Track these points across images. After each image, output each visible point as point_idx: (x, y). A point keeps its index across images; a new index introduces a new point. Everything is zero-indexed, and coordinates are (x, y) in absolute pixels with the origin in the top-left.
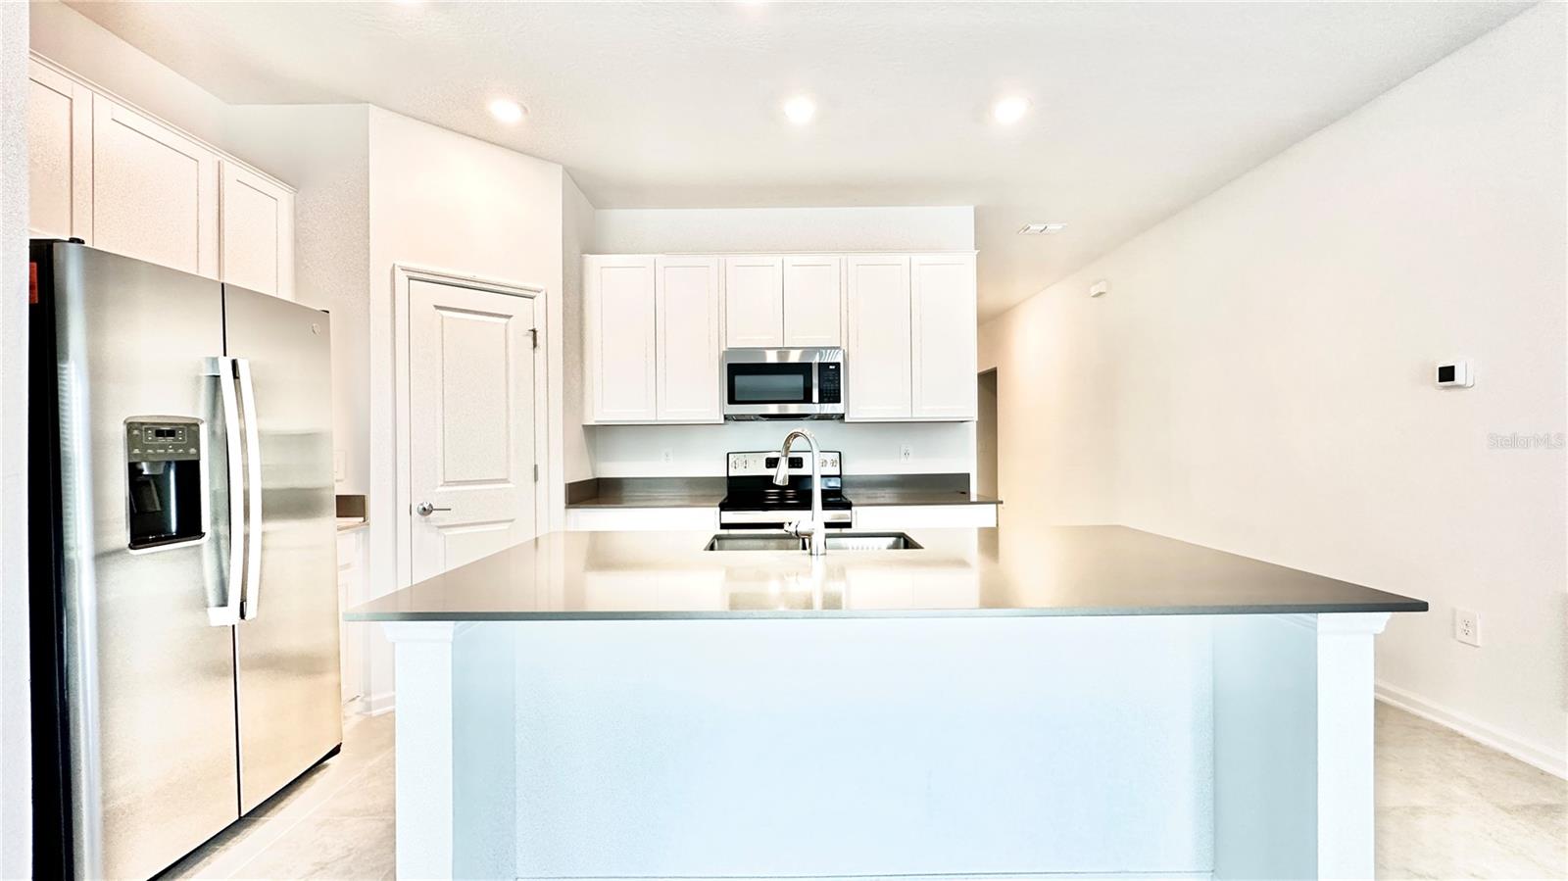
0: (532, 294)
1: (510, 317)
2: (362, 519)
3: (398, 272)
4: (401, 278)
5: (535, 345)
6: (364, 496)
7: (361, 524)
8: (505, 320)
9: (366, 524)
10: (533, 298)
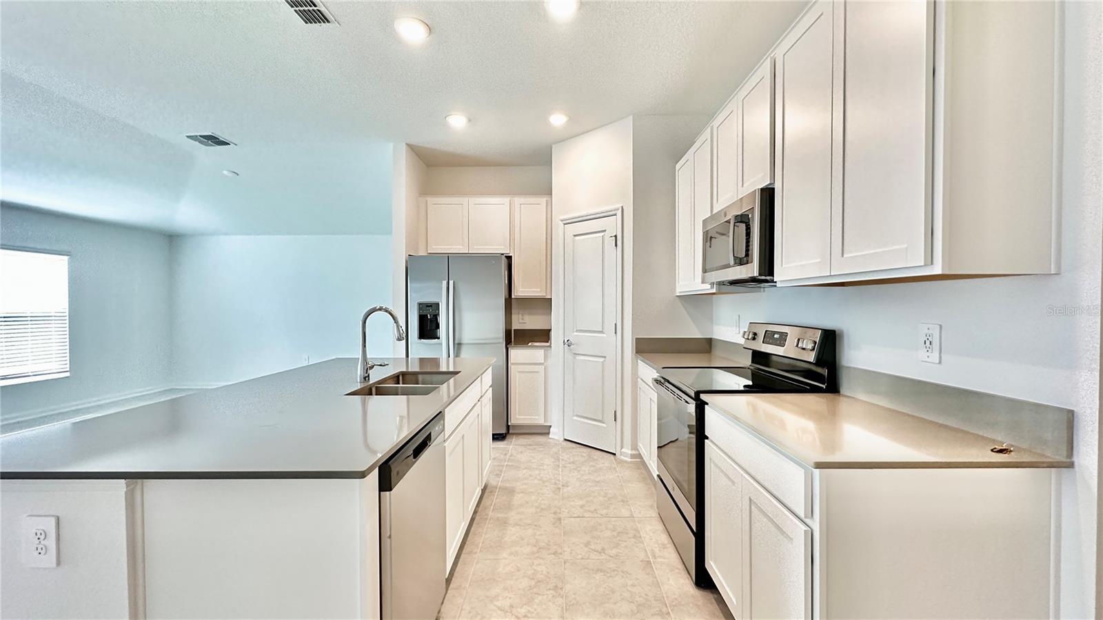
0: (615, 212)
1: (604, 231)
2: (549, 344)
3: (560, 222)
4: (560, 225)
5: (616, 246)
7: (548, 346)
8: (602, 234)
9: (550, 346)
10: (615, 215)
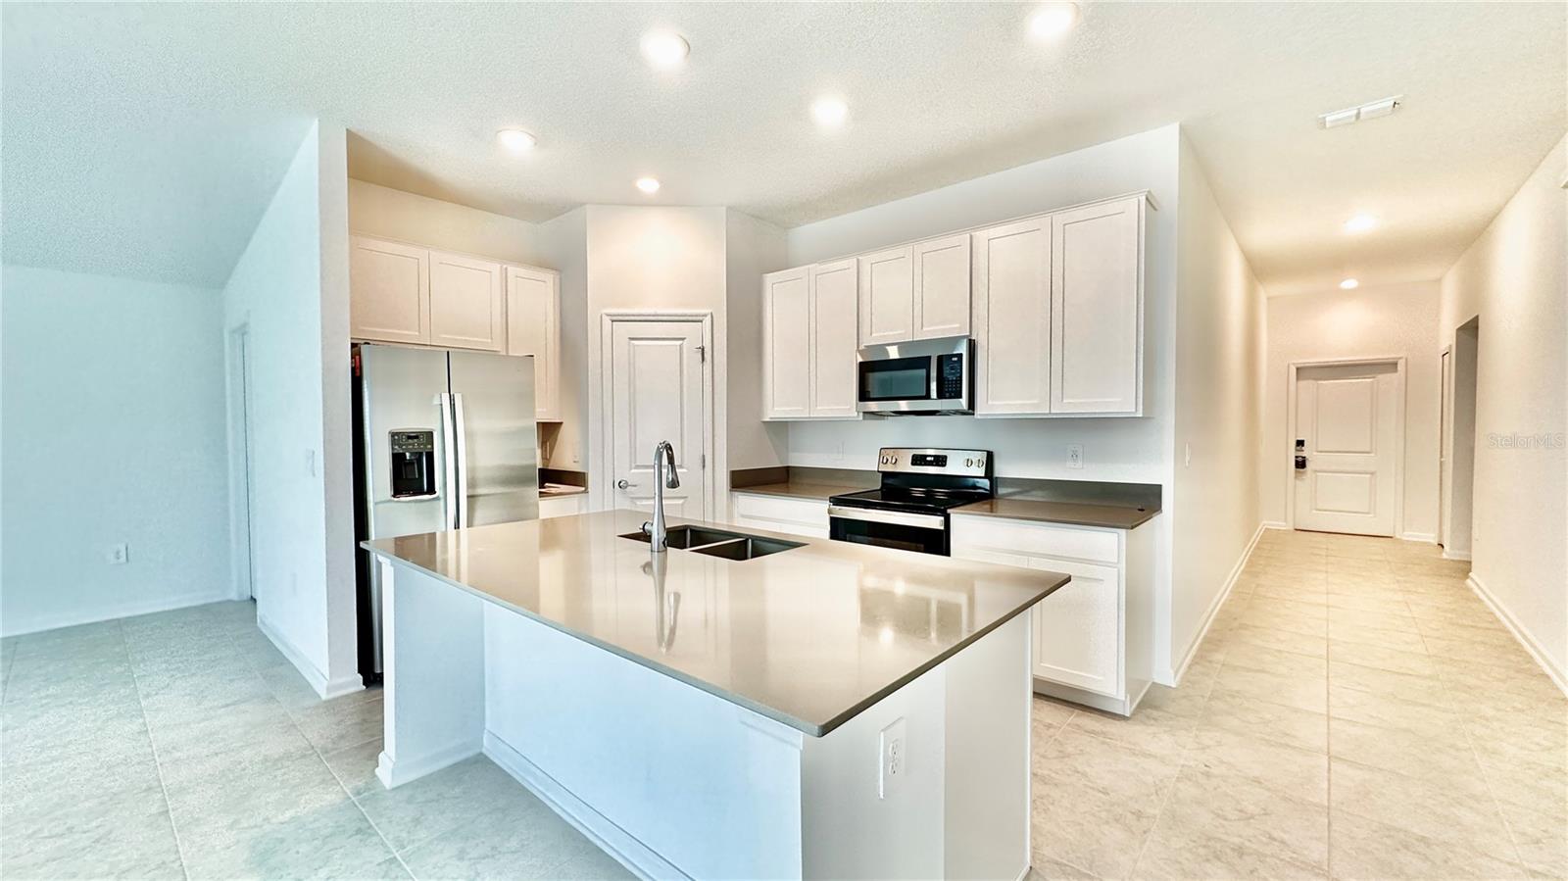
0: (701, 318)
1: (683, 339)
2: (583, 489)
3: (604, 317)
4: (607, 321)
5: (703, 360)
6: (584, 473)
7: (582, 492)
8: (681, 342)
9: (586, 491)
10: (701, 321)
